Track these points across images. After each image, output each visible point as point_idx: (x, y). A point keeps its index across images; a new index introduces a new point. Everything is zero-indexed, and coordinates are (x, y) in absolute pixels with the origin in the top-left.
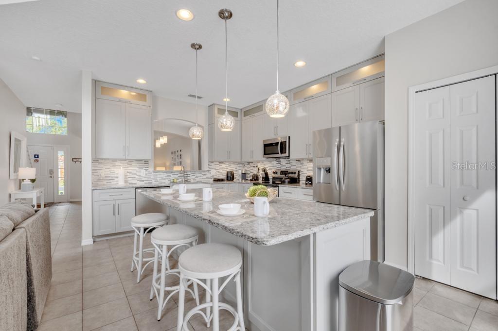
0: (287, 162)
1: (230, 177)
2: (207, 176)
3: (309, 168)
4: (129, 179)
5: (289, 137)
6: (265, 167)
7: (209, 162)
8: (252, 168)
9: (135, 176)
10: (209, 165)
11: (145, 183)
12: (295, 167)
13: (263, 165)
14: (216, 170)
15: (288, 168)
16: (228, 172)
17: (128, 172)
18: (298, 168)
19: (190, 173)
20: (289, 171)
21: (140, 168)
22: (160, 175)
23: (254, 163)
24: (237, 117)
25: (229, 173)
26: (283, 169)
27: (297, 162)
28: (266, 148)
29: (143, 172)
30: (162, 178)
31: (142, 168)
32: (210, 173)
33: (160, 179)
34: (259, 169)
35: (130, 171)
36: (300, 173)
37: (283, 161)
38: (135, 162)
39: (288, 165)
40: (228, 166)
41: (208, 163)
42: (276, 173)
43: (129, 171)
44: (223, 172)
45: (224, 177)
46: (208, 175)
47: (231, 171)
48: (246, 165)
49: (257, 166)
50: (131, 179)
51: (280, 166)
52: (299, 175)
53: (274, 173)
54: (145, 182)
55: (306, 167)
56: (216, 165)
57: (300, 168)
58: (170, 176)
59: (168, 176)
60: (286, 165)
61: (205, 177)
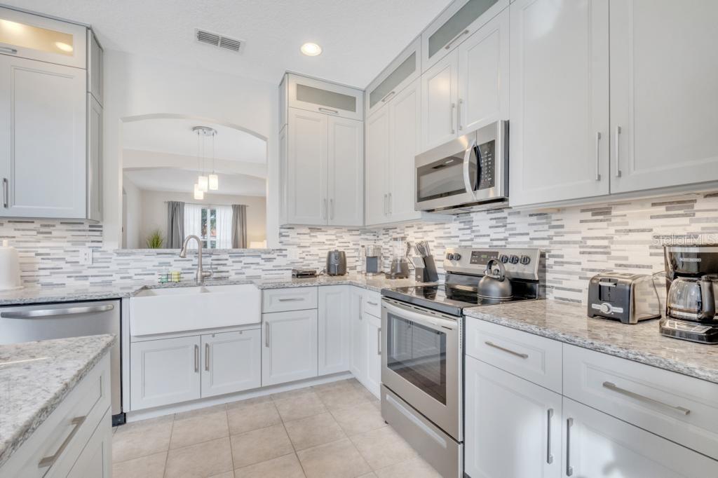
0: (494, 223)
1: (337, 266)
2: (275, 263)
3: (589, 243)
4: (42, 273)
5: (507, 125)
6: (426, 239)
7: (282, 227)
8: (392, 243)
9: (61, 264)
10: (281, 235)
11: (93, 284)
12: (526, 239)
13: (420, 235)
14: (300, 247)
15: (495, 243)
16: (330, 254)
17: (37, 255)
18: (536, 243)
19: (226, 256)
20: (502, 253)
21: (75, 243)
22: (140, 260)
23: (398, 230)
24: (354, 109)
25: (333, 256)
26: (482, 244)
27: (534, 219)
28: (424, 178)
29: (84, 254)
30: (144, 269)
31: (83, 243)
32: (285, 256)
33: (139, 271)
34: (409, 246)
35: (47, 251)
36: (549, 262)
37: (481, 219)
38: (59, 226)
39: (501, 233)
40: (333, 237)
41: (278, 231)
42: (459, 257)
43: (40, 251)
44: (320, 253)
45: (320, 266)
46: (280, 261)
47: (341, 250)
48: (381, 237)
49: (403, 239)
50: (47, 272)
51: (472, 236)
52: (543, 268)
53: (451, 257)
54: (91, 280)
55: (578, 238)
56: (302, 236)
57: (546, 243)
58: (169, 264)
59: (161, 264)
60: (491, 232)
61: (269, 265)
